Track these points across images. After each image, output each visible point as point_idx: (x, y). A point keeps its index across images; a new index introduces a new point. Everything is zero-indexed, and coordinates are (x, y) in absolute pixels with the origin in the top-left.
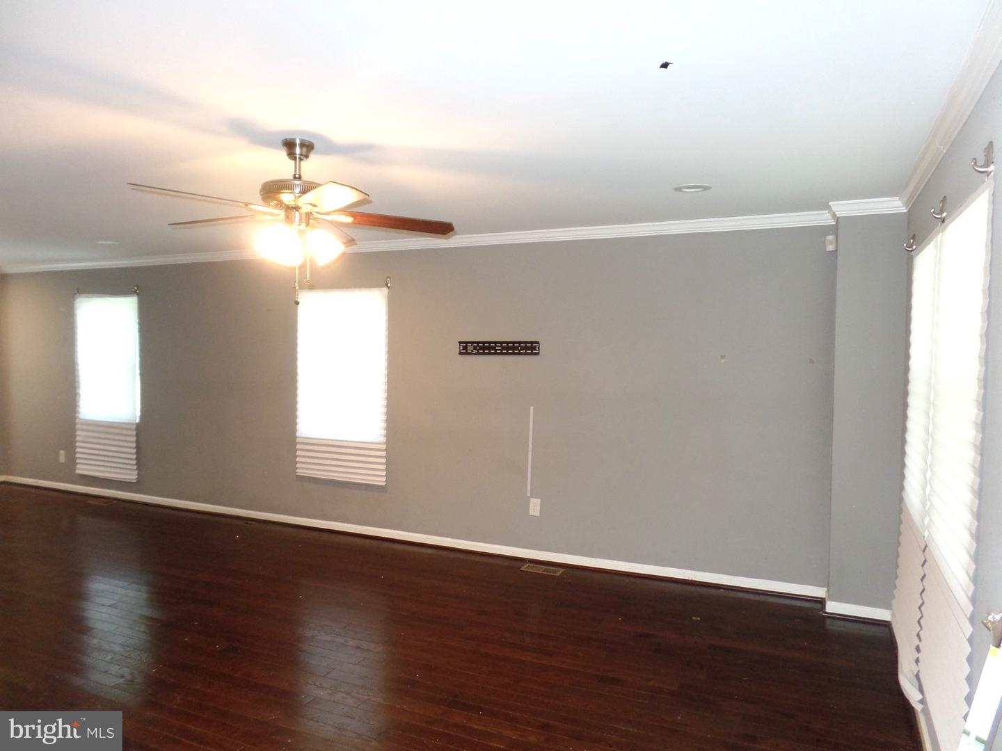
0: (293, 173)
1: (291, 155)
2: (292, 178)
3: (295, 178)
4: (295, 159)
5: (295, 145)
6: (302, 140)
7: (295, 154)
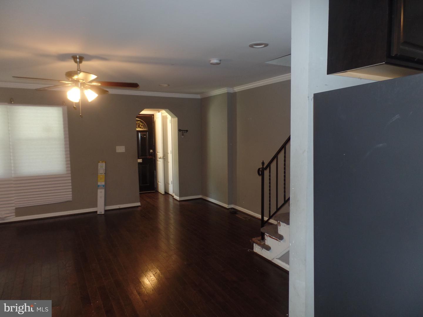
0: (77, 68)
1: (76, 62)
3: (78, 70)
4: (77, 63)
5: (77, 58)
6: (79, 56)
7: (77, 61)
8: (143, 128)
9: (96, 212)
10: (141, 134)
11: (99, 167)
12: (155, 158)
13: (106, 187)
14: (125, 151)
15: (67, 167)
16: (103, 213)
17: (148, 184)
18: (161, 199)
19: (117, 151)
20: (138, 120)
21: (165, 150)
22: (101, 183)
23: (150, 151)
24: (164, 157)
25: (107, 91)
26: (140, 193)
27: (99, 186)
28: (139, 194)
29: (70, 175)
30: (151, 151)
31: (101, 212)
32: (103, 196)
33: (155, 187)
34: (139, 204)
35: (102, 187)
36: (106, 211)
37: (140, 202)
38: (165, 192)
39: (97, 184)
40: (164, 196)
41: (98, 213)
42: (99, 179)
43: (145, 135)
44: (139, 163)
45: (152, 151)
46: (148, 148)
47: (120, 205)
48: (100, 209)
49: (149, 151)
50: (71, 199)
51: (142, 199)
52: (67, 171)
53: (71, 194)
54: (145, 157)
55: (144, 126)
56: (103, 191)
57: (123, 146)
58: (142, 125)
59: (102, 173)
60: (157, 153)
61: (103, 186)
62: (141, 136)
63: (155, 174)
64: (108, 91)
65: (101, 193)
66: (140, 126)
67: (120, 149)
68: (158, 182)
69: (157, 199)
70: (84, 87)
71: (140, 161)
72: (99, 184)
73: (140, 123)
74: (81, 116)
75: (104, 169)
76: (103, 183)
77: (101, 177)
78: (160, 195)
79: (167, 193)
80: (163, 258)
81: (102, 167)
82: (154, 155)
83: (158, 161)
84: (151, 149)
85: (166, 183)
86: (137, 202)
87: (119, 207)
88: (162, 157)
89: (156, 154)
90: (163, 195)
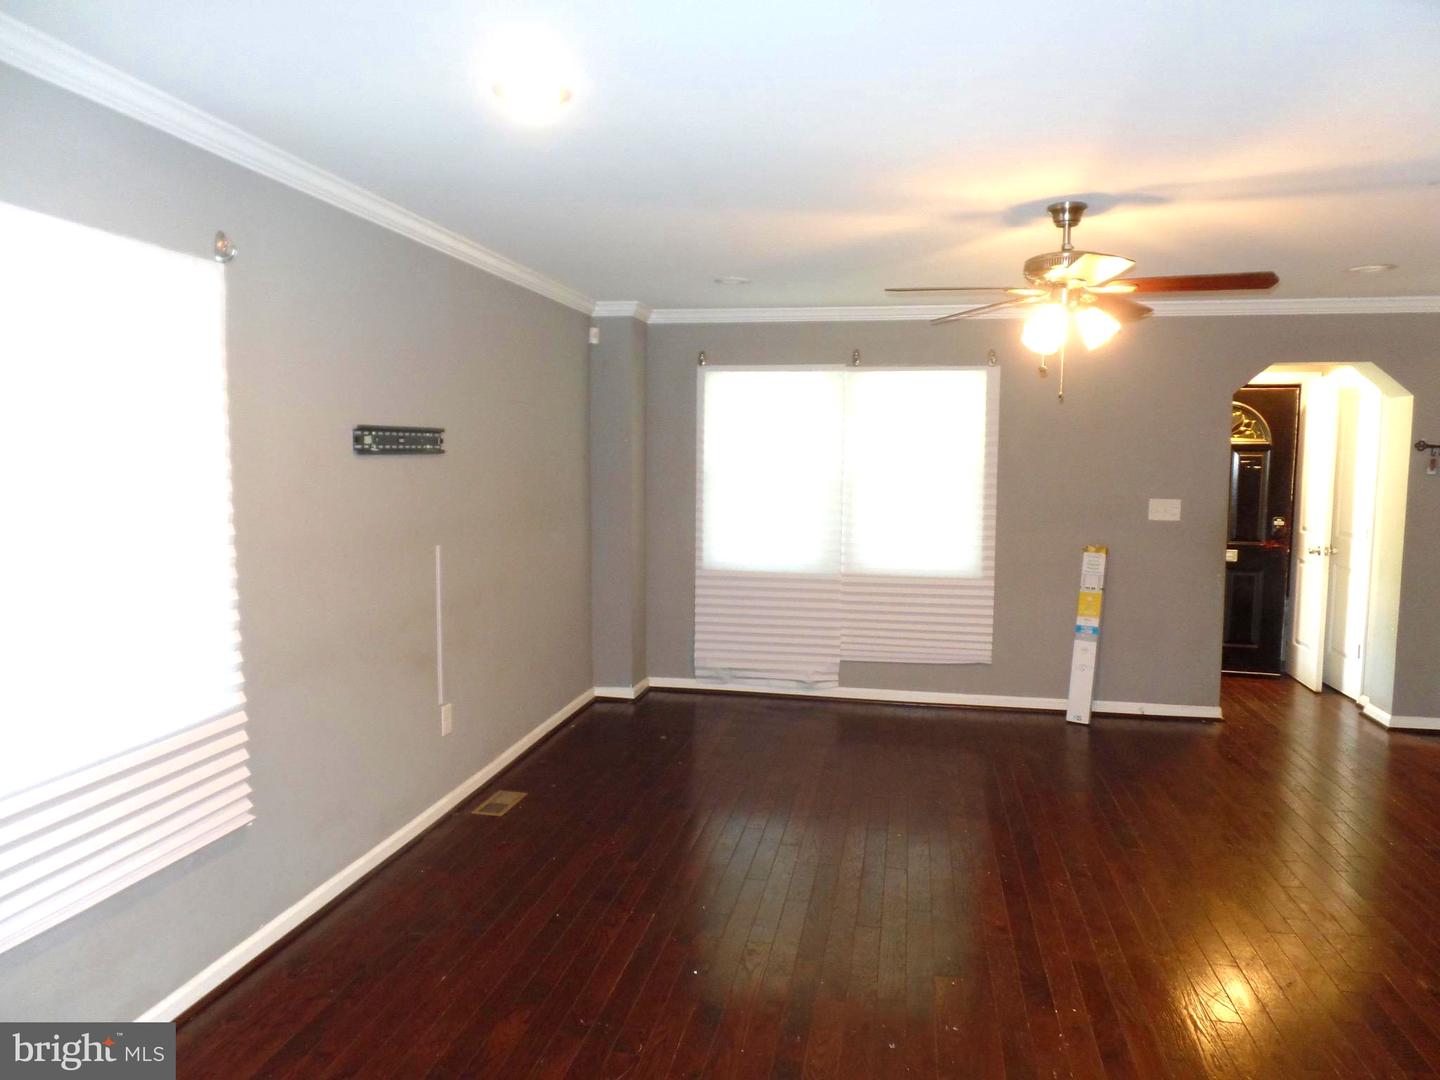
0: (1062, 243)
1: (1059, 223)
2: (1060, 250)
3: (1064, 250)
4: (1063, 226)
5: (1063, 211)
6: (1070, 203)
7: (1064, 220)
8: (1251, 436)
9: (1063, 713)
10: (1241, 459)
11: (1085, 568)
12: (1291, 549)
13: (1100, 633)
14: (1181, 518)
15: (986, 558)
16: (1086, 720)
17: (1255, 646)
18: (1305, 710)
19: (1152, 516)
20: (1236, 408)
21: (1338, 523)
22: (1089, 620)
23: (1276, 523)
24: (1335, 551)
25: (1149, 310)
26: (1223, 674)
27: (1079, 628)
28: (1219, 677)
29: (992, 584)
30: (1279, 522)
31: (1079, 718)
32: (1092, 663)
33: (1282, 658)
34: (1216, 712)
35: (1091, 632)
36: (1094, 715)
37: (1220, 705)
38: (1325, 685)
39: (1075, 620)
40: (1319, 698)
41: (1070, 718)
42: (1082, 607)
43: (1258, 461)
44: (1230, 566)
45: (1282, 523)
46: (1266, 511)
47: (1143, 704)
48: (1078, 707)
49: (1270, 524)
50: (990, 659)
51: (1227, 696)
52: (985, 568)
53: (989, 642)
54: (1251, 543)
55: (1258, 427)
56: (1092, 647)
57: (1175, 501)
58: (1248, 425)
59: (1093, 588)
60: (1301, 531)
61: (1095, 630)
62: (1241, 466)
63: (1286, 609)
64: (1151, 307)
65: (1084, 656)
66: (1242, 428)
67: (1165, 510)
68: (1298, 642)
69: (1289, 705)
70: (1079, 304)
71: (1232, 555)
72: (1080, 621)
73: (1240, 416)
74: (1060, 397)
75: (1103, 574)
76: (1095, 623)
77: (1090, 599)
78: (1299, 693)
79: (1330, 691)
80: (1321, 938)
81: (1093, 566)
82: (1287, 540)
83: (1302, 561)
84: (1279, 515)
85: (1332, 648)
86: (1212, 705)
87: (1140, 709)
88: (1326, 549)
89: (1298, 533)
90: (1316, 693)
